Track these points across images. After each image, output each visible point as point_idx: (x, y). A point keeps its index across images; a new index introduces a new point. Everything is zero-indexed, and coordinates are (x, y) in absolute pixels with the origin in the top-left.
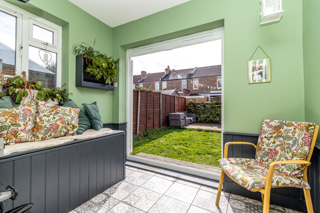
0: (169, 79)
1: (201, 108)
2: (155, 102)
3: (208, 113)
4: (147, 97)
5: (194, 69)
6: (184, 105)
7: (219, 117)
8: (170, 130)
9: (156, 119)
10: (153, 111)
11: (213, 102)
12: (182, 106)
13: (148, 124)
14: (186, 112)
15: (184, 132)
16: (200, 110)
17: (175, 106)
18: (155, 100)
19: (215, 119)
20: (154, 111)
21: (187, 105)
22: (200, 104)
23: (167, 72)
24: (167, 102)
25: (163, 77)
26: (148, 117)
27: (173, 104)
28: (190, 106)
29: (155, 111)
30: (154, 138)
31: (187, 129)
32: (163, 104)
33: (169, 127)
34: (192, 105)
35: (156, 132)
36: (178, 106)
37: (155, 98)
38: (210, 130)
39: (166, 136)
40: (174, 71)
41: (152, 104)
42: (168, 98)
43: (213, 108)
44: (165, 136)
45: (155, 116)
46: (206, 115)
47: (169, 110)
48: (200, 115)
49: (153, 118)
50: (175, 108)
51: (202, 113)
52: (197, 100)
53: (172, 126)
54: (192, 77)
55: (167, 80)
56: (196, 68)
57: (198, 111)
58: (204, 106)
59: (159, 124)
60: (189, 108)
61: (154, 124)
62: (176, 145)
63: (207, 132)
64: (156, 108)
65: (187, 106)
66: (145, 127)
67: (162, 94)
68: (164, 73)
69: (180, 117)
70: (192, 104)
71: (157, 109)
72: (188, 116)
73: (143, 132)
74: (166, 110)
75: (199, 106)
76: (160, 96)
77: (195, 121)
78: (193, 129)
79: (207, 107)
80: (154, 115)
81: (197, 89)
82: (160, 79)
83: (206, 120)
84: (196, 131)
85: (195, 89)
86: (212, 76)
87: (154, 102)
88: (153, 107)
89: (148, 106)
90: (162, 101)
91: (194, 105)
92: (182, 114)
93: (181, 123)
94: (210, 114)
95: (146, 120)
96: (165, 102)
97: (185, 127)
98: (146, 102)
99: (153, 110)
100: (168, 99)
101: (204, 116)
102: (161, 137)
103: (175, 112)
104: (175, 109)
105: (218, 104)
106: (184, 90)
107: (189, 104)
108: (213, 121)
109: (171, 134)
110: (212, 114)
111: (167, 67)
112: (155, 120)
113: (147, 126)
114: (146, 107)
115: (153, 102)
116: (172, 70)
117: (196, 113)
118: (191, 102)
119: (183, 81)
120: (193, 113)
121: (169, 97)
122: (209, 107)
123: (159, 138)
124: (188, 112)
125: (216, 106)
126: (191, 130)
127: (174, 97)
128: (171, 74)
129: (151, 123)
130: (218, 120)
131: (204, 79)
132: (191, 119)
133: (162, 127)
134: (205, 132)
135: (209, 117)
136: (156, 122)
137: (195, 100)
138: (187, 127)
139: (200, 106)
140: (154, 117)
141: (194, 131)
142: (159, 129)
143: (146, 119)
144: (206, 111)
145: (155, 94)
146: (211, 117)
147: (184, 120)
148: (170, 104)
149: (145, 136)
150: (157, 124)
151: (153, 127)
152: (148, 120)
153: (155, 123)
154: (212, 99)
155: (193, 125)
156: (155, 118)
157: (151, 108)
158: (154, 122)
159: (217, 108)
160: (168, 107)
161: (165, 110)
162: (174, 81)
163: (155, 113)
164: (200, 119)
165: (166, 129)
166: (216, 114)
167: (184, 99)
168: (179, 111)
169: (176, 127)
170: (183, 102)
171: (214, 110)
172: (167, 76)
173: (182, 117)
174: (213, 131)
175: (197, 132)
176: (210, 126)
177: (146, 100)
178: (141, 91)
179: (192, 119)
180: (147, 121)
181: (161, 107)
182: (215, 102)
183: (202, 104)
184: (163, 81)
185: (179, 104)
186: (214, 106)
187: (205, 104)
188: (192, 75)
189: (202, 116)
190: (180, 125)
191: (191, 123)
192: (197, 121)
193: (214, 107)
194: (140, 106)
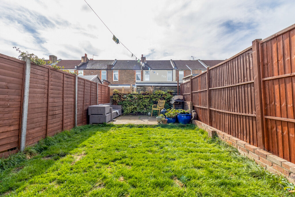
0: (87, 68)
1: (127, 98)
2: (65, 89)
3: (135, 104)
4: (48, 77)
5: (113, 61)
6: (107, 96)
7: (146, 108)
8: (91, 130)
9: (67, 115)
10: (61, 103)
11: (140, 92)
12: (106, 96)
13: (49, 126)
14: (110, 103)
15: (112, 131)
16: (126, 101)
17: (97, 96)
18: (65, 85)
19: (143, 111)
20: (63, 102)
21: (111, 95)
22: (126, 94)
23: (84, 60)
24: (85, 90)
25: (79, 65)
26: (50, 113)
27: (95, 93)
28: (115, 97)
29: (65, 103)
30: (61, 151)
31: (114, 126)
32: (80, 92)
33: (89, 125)
34: (117, 96)
35: (66, 137)
36: (100, 96)
37: (65, 82)
38: (144, 125)
39: (85, 143)
40: (92, 60)
41: (61, 92)
42: (88, 85)
43: (140, 99)
44: (83, 143)
45: (65, 110)
46: (134, 107)
47: (88, 101)
48: (126, 107)
49: (61, 115)
50: (97, 98)
51: (129, 104)
52: (123, 90)
53: (93, 123)
54: (112, 68)
55: (84, 69)
56: (116, 61)
57: (124, 102)
58: (131, 97)
59: (72, 122)
60: (114, 99)
61: (63, 125)
62: (107, 164)
63: (140, 127)
64: (67, 97)
65: (111, 97)
66: (45, 131)
67: (78, 78)
68: (81, 61)
69: (105, 111)
70: (117, 94)
71: (69, 100)
72: (114, 109)
73: (38, 142)
74: (85, 101)
75: (125, 96)
76: (75, 79)
77: (121, 114)
78: (123, 126)
79: (134, 97)
80: (63, 110)
81: (117, 80)
82: (76, 67)
83: (132, 112)
84: (127, 128)
85: (115, 81)
86: (131, 69)
87: (63, 87)
88: (61, 95)
89: (50, 95)
90: (78, 87)
91: (120, 96)
92: (106, 107)
93: (107, 118)
94: (137, 105)
95: (45, 119)
96: (83, 90)
97: (111, 123)
98: (46, 86)
99: (61, 100)
100: (87, 87)
101: (130, 107)
102: (76, 147)
103: (97, 104)
104: (98, 100)
105: (146, 95)
106: (104, 80)
107: (114, 94)
108: (141, 113)
109: (93, 138)
110: (139, 105)
111: (84, 55)
112: (65, 117)
113: (48, 130)
114: (46, 95)
115: (61, 88)
116: (90, 59)
117: (122, 105)
118: (116, 92)
119: (102, 71)
120: (118, 105)
121: (90, 83)
122: (136, 97)
123: (71, 152)
124: (113, 104)
125: (144, 96)
126: (120, 126)
127: (95, 85)
128: (88, 63)
129: (58, 124)
130: (145, 111)
131: (124, 71)
132: (117, 113)
133: (77, 126)
134: (138, 129)
135: (136, 108)
136: (68, 121)
137: (120, 90)
138: (114, 123)
139: (127, 96)
140: (63, 113)
141: (124, 128)
142: (72, 130)
143: (47, 116)
144: (133, 102)
145: (65, 75)
146: (138, 108)
147: (110, 114)
148: (91, 93)
149: (40, 151)
150: (69, 123)
151: (60, 130)
152: (49, 118)
153: (65, 121)
154: (139, 90)
155: (120, 119)
156: (65, 114)
157: (57, 97)
158: (63, 121)
159: (145, 99)
160: (87, 97)
161: (82, 102)
162: (92, 70)
163: (64, 106)
164: (126, 111)
165: (85, 129)
166: (143, 105)
167: (107, 88)
168: (102, 102)
169: (100, 125)
170: (106, 92)
171: (142, 101)
172: (84, 64)
173: (107, 111)
174: (146, 126)
175: (129, 129)
176: (139, 119)
177: (46, 82)
178: (33, 64)
179: (118, 111)
180: (49, 121)
181: (76, 97)
182: (142, 92)
183: (128, 94)
184: (79, 69)
185: (102, 93)
186: (142, 96)
187: (132, 95)
188: (112, 66)
189: (128, 108)
190: (106, 121)
191: (117, 117)
192: (123, 114)
193: (142, 98)
194: (30, 93)
